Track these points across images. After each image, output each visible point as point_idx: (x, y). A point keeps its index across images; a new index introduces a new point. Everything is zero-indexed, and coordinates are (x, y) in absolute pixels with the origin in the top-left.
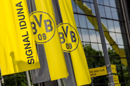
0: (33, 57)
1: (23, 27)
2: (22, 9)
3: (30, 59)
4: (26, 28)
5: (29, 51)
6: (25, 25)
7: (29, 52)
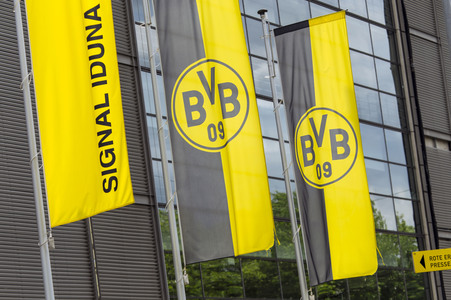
0: (115, 171)
1: (98, 80)
2: (99, 27)
3: (108, 177)
4: (105, 82)
5: (107, 152)
6: (104, 74)
7: (107, 156)
